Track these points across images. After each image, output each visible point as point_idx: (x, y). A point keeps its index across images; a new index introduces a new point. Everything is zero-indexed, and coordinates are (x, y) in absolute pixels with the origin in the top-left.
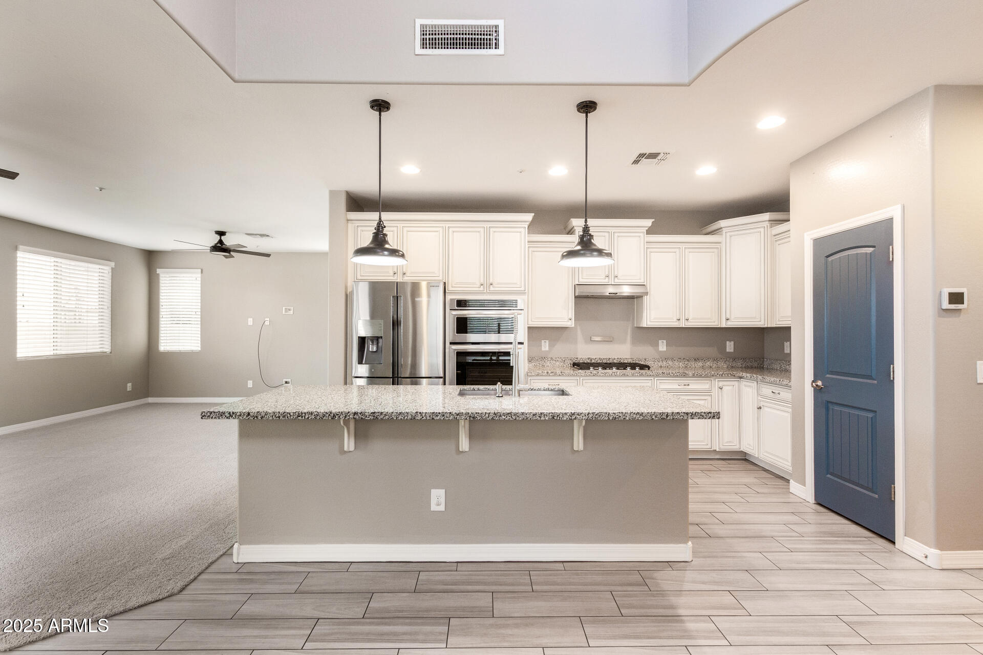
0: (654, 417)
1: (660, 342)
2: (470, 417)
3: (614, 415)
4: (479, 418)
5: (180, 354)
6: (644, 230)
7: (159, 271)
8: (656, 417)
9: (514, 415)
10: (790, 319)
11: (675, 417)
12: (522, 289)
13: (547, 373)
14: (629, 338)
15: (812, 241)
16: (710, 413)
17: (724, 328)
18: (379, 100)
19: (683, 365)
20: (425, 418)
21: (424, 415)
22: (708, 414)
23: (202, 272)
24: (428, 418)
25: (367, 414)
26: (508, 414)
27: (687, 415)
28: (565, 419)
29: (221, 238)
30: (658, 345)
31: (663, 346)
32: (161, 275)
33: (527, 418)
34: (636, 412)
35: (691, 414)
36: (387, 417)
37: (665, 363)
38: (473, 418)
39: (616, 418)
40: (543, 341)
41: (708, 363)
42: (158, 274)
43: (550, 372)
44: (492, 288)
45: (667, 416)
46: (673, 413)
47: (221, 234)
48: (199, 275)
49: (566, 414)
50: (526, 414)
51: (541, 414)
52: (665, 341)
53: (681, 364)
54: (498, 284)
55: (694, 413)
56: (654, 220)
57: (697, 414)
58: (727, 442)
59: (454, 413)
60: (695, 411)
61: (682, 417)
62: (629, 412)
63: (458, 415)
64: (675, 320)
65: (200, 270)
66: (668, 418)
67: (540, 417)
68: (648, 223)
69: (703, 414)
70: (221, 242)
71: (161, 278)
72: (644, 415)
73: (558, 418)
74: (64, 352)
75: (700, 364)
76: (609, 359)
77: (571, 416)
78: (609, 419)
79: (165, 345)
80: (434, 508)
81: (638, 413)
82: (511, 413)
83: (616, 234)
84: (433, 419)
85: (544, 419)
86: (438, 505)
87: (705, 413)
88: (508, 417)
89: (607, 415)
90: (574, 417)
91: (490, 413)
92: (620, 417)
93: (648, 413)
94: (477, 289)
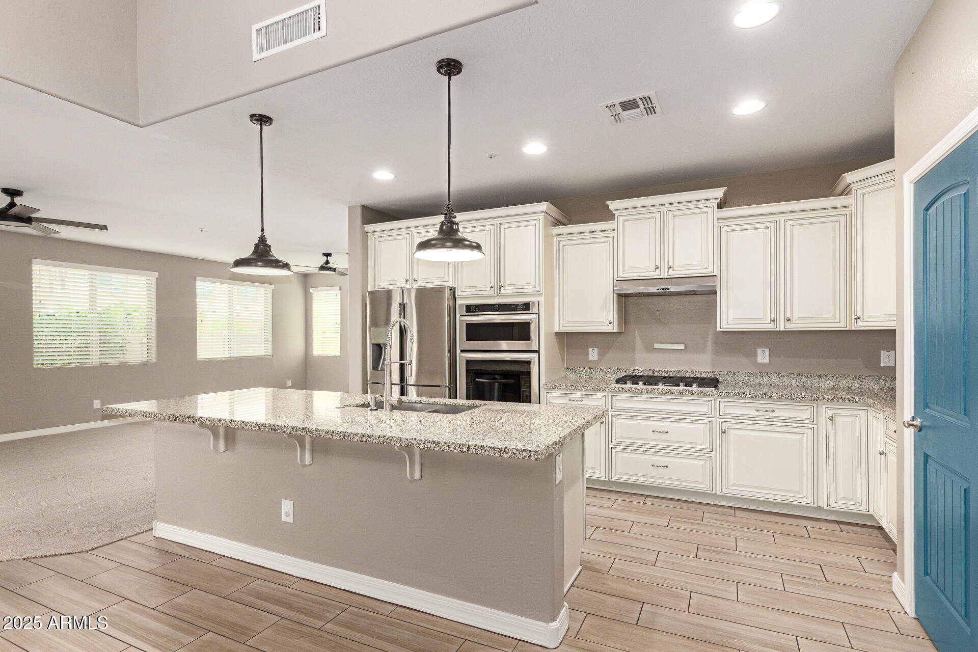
0: (452, 449)
1: (759, 351)
2: (272, 429)
3: (406, 441)
4: (279, 431)
5: (327, 358)
6: (715, 203)
7: (312, 290)
8: (455, 448)
9: (309, 431)
10: (895, 319)
11: (478, 451)
12: (537, 289)
13: (566, 386)
14: (710, 346)
15: (912, 186)
16: (525, 450)
17: (853, 330)
18: (256, 114)
19: (797, 383)
20: (237, 426)
21: (236, 423)
22: (522, 451)
23: (340, 289)
24: (240, 427)
25: (197, 418)
26: (304, 429)
27: (494, 450)
28: (356, 440)
29: (327, 259)
30: (756, 355)
31: (763, 356)
32: (314, 293)
33: (320, 436)
34: (431, 440)
35: (498, 450)
36: (210, 422)
37: (766, 379)
38: (274, 430)
39: (408, 446)
40: (591, 349)
41: (844, 382)
42: (311, 292)
43: (569, 385)
44: (502, 290)
45: (469, 449)
46: (476, 446)
47: (328, 255)
48: (339, 292)
49: (356, 434)
50: (319, 431)
51: (333, 432)
52: (767, 350)
53: (794, 381)
54: (510, 285)
55: (503, 449)
56: (726, 188)
57: (507, 450)
58: (844, 498)
59: (259, 424)
60: (504, 446)
61: (487, 453)
62: (423, 439)
63: (262, 425)
64: (768, 321)
65: (339, 287)
66: (470, 452)
67: (332, 435)
68: (719, 193)
69: (515, 451)
70: (327, 262)
71: (313, 296)
72: (440, 445)
73: (349, 439)
74: (235, 355)
75: (829, 382)
76: (679, 372)
77: (362, 438)
78: (401, 445)
79: (318, 350)
80: (284, 518)
81: (433, 441)
82: (305, 428)
83: (670, 214)
84: (243, 428)
85: (335, 438)
86: (287, 516)
87: (517, 450)
88: (304, 433)
89: (399, 440)
90: (365, 440)
91: (288, 427)
92: (413, 444)
93: (445, 443)
94: (487, 292)
